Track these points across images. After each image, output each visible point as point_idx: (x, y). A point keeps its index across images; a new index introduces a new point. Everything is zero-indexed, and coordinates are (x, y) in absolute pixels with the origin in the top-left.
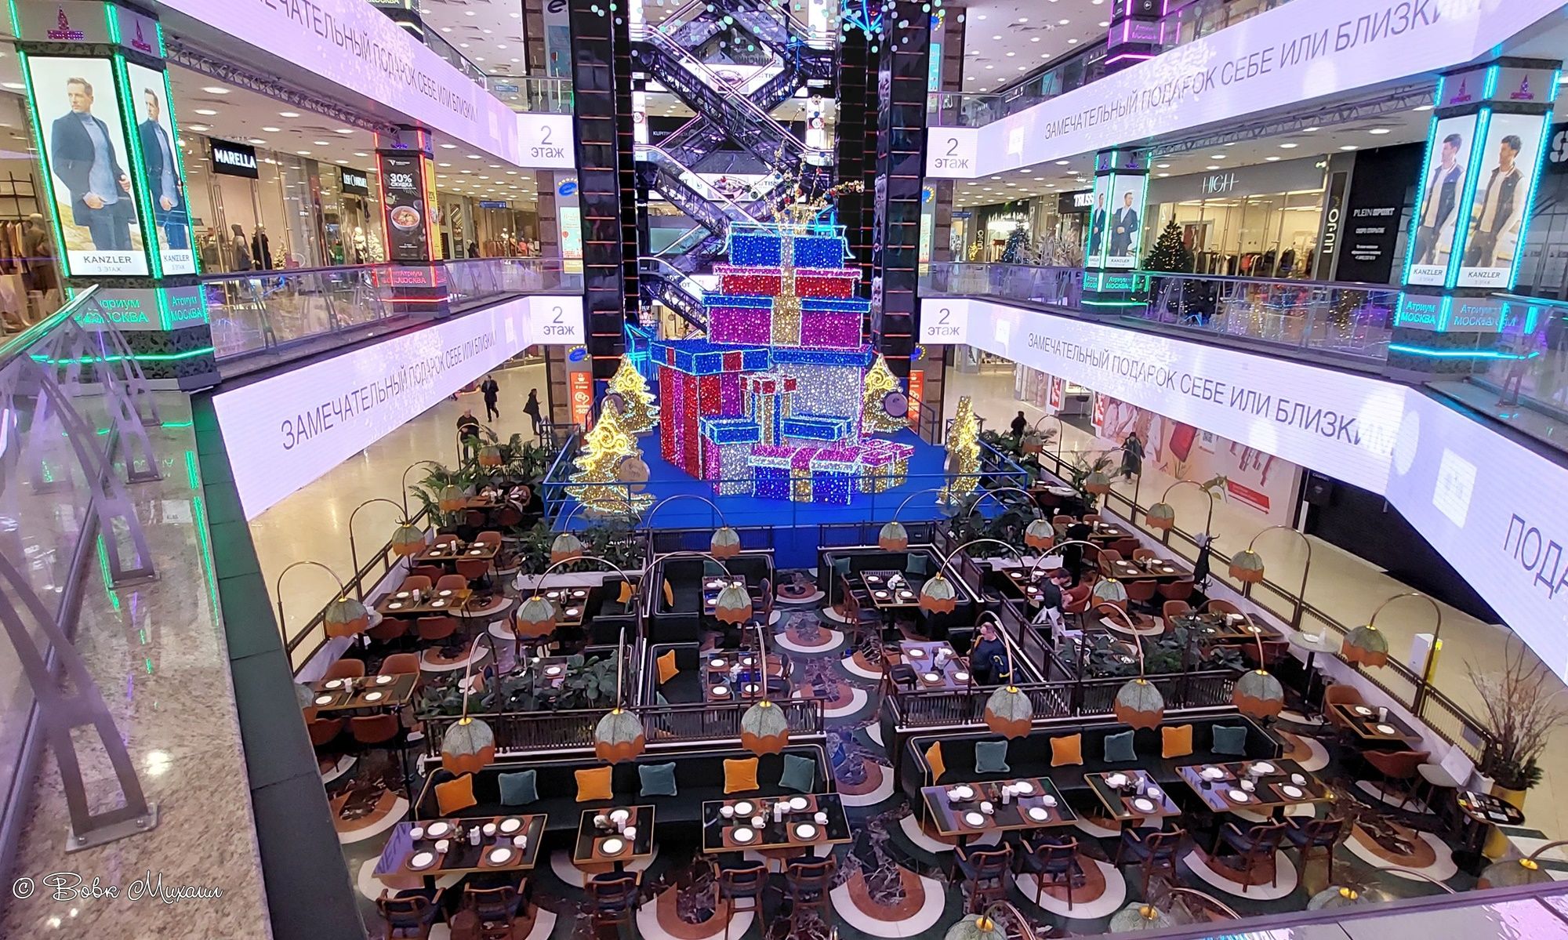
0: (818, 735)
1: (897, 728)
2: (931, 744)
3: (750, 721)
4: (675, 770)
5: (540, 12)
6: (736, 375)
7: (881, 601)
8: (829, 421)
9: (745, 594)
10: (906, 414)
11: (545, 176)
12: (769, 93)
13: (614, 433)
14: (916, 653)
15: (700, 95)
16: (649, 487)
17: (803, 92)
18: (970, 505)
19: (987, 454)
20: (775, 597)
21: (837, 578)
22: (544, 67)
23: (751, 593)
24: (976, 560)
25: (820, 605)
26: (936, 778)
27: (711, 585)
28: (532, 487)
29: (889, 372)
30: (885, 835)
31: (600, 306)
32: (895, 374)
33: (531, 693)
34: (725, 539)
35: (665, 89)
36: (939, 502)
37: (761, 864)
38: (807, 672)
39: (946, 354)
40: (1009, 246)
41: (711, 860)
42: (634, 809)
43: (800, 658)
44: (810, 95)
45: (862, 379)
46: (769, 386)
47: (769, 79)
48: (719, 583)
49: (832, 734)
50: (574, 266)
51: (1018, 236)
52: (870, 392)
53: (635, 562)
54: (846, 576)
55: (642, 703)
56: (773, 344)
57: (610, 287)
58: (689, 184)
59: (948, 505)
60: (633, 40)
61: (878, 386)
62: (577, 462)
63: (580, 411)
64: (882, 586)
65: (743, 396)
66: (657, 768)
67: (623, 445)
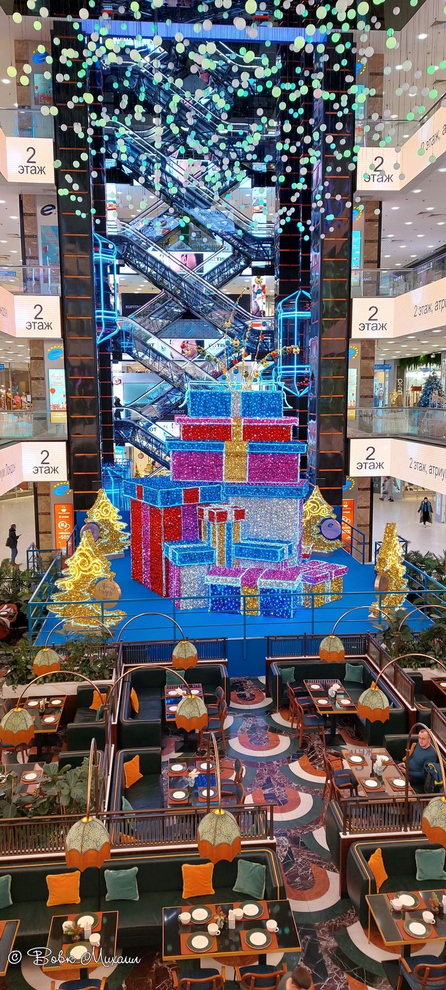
0: (268, 841)
1: (341, 834)
2: (373, 851)
3: (205, 827)
4: (138, 875)
5: (34, 215)
6: (194, 506)
7: (323, 708)
8: (273, 544)
9: (201, 703)
10: (339, 537)
11: (37, 344)
12: (221, 273)
13: (91, 559)
14: (356, 759)
15: (164, 276)
16: (119, 604)
17: (248, 271)
18: (399, 619)
19: (411, 574)
20: (228, 704)
21: (283, 686)
22: (37, 258)
23: (207, 701)
24: (407, 670)
25: (268, 711)
26: (379, 884)
27: (172, 693)
28: (19, 606)
29: (324, 501)
30: (333, 943)
31: (80, 449)
32: (330, 503)
33: (9, 800)
34: (185, 652)
35: (134, 272)
36: (372, 615)
37: (216, 972)
38: (258, 775)
39: (372, 485)
40: (425, 393)
41: (170, 966)
42: (100, 914)
43: (252, 763)
44: (253, 274)
45: (301, 508)
46: (222, 516)
47: (220, 262)
48: (179, 691)
49: (281, 838)
50: (61, 418)
51: (432, 383)
52: (308, 518)
53: (106, 672)
54: (291, 684)
55: (108, 810)
56: (225, 480)
57: (89, 433)
58: (155, 347)
59: (380, 620)
60: (109, 234)
61: (315, 513)
62: (58, 584)
63: (62, 537)
64: (323, 694)
65: (200, 524)
66: (122, 873)
67: (98, 568)
